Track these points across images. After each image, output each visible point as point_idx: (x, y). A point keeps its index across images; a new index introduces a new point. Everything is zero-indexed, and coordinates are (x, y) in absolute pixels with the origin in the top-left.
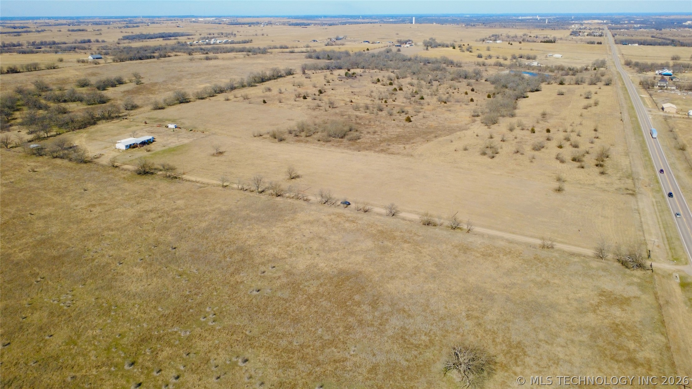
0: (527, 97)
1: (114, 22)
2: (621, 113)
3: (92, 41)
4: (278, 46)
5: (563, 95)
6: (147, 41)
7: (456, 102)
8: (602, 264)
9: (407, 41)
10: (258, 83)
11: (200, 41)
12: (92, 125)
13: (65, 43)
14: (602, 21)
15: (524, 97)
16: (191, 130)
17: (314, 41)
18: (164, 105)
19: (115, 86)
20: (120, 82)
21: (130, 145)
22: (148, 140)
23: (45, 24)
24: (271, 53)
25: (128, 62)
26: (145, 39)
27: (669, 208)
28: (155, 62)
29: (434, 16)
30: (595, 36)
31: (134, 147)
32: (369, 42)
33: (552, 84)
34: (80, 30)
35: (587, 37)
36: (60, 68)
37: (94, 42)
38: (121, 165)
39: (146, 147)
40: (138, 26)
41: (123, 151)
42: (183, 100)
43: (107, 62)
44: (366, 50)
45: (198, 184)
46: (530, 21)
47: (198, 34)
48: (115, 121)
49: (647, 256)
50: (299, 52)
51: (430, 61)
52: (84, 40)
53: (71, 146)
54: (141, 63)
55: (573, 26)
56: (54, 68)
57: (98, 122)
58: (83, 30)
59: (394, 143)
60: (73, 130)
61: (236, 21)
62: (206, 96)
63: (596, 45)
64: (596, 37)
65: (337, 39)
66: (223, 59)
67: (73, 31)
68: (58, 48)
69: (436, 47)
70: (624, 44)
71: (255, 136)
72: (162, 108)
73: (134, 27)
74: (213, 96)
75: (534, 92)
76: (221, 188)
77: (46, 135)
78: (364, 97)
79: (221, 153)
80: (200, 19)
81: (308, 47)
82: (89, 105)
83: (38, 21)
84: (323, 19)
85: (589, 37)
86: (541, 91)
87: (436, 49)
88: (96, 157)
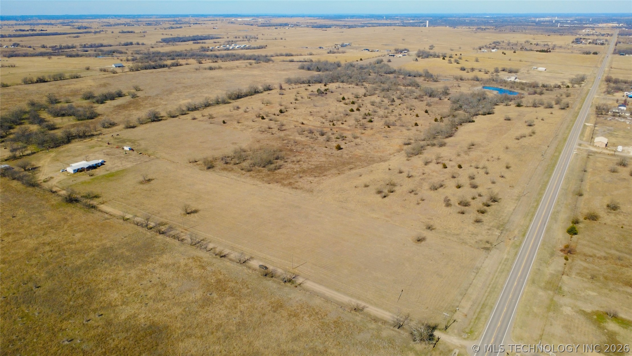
0: (473, 121)
1: (164, 22)
2: (548, 146)
3: (134, 43)
4: (284, 53)
5: (510, 120)
6: (177, 45)
7: (401, 126)
8: (394, 332)
9: (403, 51)
10: (233, 99)
11: (222, 46)
12: (65, 144)
13: (111, 46)
14: (617, 25)
15: (470, 122)
16: (141, 153)
17: (320, 48)
18: (136, 123)
19: (114, 99)
20: (120, 95)
21: (78, 169)
22: (96, 164)
23: (107, 24)
24: (273, 61)
25: (142, 71)
26: (179, 42)
27: (512, 268)
28: (165, 72)
29: (455, 17)
30: (596, 44)
31: (81, 171)
32: (369, 50)
33: (510, 105)
34: (129, 32)
35: (588, 45)
36: (82, 77)
37: (135, 44)
38: (60, 191)
39: (91, 171)
40: (181, 27)
41: (71, 175)
42: (156, 118)
43: (124, 71)
44: (359, 60)
45: (106, 216)
46: (545, 23)
47: (226, 37)
48: (87, 140)
49: (444, 327)
50: (297, 62)
51: (412, 74)
52: (127, 43)
53: (34, 167)
54: (152, 72)
55: (584, 31)
56: (77, 77)
57: (73, 141)
58: (131, 32)
59: (306, 176)
60: (48, 149)
61: (268, 22)
62: (178, 114)
63: (592, 55)
64: (597, 46)
65: (342, 46)
66: (226, 69)
67: (123, 32)
68: (101, 51)
69: (427, 57)
70: (621, 55)
71: (191, 162)
72: (134, 127)
73: (177, 28)
74: (185, 114)
75: (485, 115)
76: (121, 221)
77: (21, 154)
78: (319, 118)
79: (149, 180)
80: (239, 19)
81: (311, 54)
82: (79, 120)
83: (105, 20)
84: (349, 19)
85: (591, 45)
86: (493, 113)
87: (427, 60)
88: (46, 180)
